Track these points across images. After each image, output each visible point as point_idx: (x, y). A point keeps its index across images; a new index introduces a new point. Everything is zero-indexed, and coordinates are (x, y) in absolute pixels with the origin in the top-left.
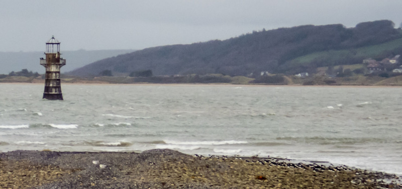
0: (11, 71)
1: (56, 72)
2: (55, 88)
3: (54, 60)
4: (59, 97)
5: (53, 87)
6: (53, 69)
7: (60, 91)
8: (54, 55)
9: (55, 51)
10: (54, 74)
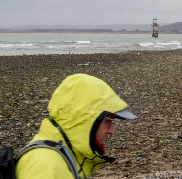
0: (133, 30)
1: (156, 29)
2: (156, 34)
3: (155, 25)
4: (157, 37)
5: (155, 34)
6: (155, 28)
7: (157, 35)
8: (155, 23)
9: (156, 22)
10: (156, 30)
